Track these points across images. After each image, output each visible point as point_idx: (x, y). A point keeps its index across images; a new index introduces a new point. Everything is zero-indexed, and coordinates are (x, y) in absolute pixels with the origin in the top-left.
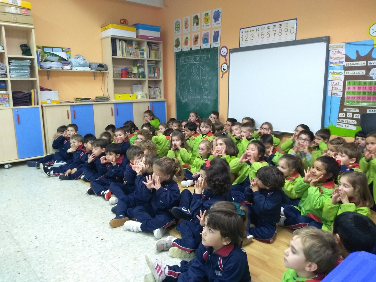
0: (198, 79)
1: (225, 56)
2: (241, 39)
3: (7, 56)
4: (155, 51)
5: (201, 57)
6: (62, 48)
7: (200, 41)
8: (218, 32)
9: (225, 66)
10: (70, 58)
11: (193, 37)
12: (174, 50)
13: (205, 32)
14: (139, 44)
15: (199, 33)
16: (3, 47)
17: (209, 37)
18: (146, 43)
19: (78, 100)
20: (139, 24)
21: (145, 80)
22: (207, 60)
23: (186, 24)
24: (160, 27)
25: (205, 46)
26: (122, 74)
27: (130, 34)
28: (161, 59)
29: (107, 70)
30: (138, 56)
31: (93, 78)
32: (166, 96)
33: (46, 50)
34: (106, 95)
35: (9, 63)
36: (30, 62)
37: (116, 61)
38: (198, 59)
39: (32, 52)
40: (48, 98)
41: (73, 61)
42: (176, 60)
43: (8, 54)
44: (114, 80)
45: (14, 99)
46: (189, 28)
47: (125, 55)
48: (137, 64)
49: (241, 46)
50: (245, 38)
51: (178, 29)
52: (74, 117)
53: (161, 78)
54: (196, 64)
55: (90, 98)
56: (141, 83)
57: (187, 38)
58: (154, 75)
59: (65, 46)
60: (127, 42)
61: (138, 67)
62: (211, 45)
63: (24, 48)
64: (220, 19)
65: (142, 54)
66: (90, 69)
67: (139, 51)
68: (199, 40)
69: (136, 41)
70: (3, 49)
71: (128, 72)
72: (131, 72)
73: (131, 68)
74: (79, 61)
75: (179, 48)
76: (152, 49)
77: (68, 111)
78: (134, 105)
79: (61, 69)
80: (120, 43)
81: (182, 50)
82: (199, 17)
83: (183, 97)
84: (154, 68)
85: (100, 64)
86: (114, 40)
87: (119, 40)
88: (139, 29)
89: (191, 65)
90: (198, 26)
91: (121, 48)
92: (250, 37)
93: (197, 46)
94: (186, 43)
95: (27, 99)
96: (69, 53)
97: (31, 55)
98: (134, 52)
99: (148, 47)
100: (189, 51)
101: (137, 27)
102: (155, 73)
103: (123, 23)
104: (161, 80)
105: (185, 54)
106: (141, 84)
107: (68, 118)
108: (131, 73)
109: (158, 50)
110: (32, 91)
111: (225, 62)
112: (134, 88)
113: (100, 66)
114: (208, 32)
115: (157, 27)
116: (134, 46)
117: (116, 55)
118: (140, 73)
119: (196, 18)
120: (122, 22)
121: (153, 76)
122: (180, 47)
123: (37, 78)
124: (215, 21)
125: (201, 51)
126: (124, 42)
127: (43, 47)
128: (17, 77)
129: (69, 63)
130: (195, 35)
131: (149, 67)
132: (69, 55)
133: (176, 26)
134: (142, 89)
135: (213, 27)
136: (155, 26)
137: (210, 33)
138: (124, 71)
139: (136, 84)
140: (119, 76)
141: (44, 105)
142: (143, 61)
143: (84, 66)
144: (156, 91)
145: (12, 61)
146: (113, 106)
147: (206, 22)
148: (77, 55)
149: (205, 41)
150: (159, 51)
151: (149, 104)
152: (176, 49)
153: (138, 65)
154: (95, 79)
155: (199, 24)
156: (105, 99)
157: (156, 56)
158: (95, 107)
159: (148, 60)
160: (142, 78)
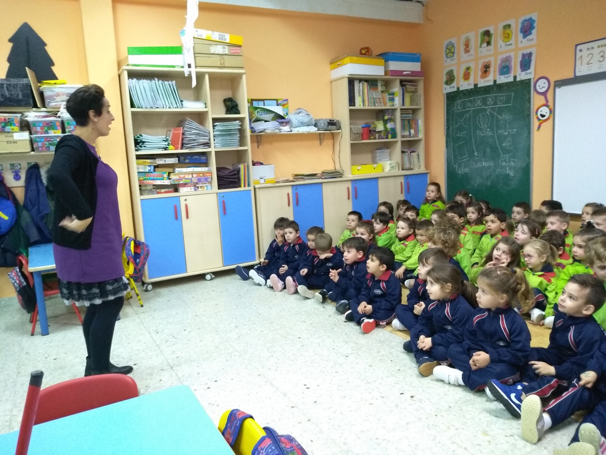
0: (490, 134)
1: (544, 94)
2: (578, 62)
3: (210, 116)
4: (411, 94)
5: (496, 97)
6: (277, 100)
7: (494, 71)
8: (530, 54)
9: (545, 111)
10: (287, 114)
11: (480, 66)
12: (444, 89)
13: (504, 56)
14: (387, 84)
15: (492, 59)
16: (205, 104)
17: (513, 64)
18: (398, 83)
19: (299, 177)
20: (389, 53)
21: (396, 142)
22: (507, 101)
23: (467, 45)
24: (421, 54)
25: (502, 80)
26: (362, 134)
27: (375, 70)
28: (420, 105)
29: (339, 128)
30: (385, 105)
31: (319, 142)
32: (427, 165)
33: (255, 104)
34: (338, 168)
35: (214, 126)
36: (240, 124)
37: (354, 114)
38: (490, 101)
39: (241, 108)
40: (262, 176)
41: (293, 118)
42: (447, 105)
43: (212, 114)
44: (351, 144)
45: (219, 178)
46: (472, 52)
47: (367, 103)
48: (383, 117)
49: (578, 74)
50: (585, 60)
51: (452, 54)
52: (297, 203)
53: (421, 136)
54: (485, 110)
55: (316, 174)
56: (387, 146)
57: (468, 69)
58: (410, 132)
59: (281, 96)
60: (370, 84)
61: (385, 122)
62: (515, 77)
63: (229, 103)
64: (534, 32)
65: (392, 100)
66: (316, 129)
67: (387, 96)
68: (492, 69)
69: (383, 80)
70: (206, 107)
71: (370, 131)
72: (374, 129)
73: (373, 123)
74: (301, 117)
75: (452, 85)
76: (406, 92)
77: (288, 194)
78: (381, 182)
79: (277, 131)
80: (360, 86)
81: (458, 88)
82: (492, 32)
83: (460, 165)
84: (409, 121)
85: (330, 120)
86: (351, 81)
87: (358, 82)
88: (389, 61)
89: (477, 112)
90: (489, 47)
91: (361, 93)
92: (597, 57)
93: (489, 81)
94: (467, 76)
95: (235, 178)
96: (286, 106)
97: (239, 113)
98: (379, 98)
99: (401, 88)
100: (472, 89)
101: (385, 57)
102: (410, 129)
103: (365, 54)
104: (420, 140)
105: (464, 94)
106: (388, 149)
107: (289, 205)
108: (374, 131)
109: (415, 92)
110: (242, 167)
111: (545, 103)
112: (377, 155)
113: (332, 123)
114: (510, 56)
115: (416, 54)
116: (380, 88)
117: (354, 105)
118: (388, 130)
119: (487, 33)
120: (363, 52)
121: (407, 133)
122: (454, 84)
123: (248, 147)
124: (525, 37)
125: (495, 89)
126: (366, 84)
127: (252, 100)
128: (223, 146)
129: (288, 123)
130: (484, 62)
131: (402, 120)
132: (285, 110)
133: (448, 51)
134: (390, 156)
135: (520, 46)
136: (413, 54)
137: (513, 57)
138: (366, 129)
139: (381, 149)
140: (359, 137)
141: (257, 186)
142: (394, 110)
143: (308, 126)
144: (412, 158)
145: (217, 123)
146: (349, 185)
147: (506, 40)
148: (298, 109)
149: (505, 70)
150: (417, 94)
151: (402, 180)
152: (448, 87)
153: (386, 117)
154: (321, 145)
155: (492, 42)
156: (337, 175)
157: (412, 102)
158: (325, 187)
159: (401, 109)
160: (392, 138)
